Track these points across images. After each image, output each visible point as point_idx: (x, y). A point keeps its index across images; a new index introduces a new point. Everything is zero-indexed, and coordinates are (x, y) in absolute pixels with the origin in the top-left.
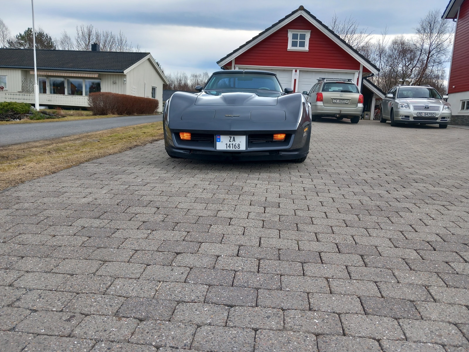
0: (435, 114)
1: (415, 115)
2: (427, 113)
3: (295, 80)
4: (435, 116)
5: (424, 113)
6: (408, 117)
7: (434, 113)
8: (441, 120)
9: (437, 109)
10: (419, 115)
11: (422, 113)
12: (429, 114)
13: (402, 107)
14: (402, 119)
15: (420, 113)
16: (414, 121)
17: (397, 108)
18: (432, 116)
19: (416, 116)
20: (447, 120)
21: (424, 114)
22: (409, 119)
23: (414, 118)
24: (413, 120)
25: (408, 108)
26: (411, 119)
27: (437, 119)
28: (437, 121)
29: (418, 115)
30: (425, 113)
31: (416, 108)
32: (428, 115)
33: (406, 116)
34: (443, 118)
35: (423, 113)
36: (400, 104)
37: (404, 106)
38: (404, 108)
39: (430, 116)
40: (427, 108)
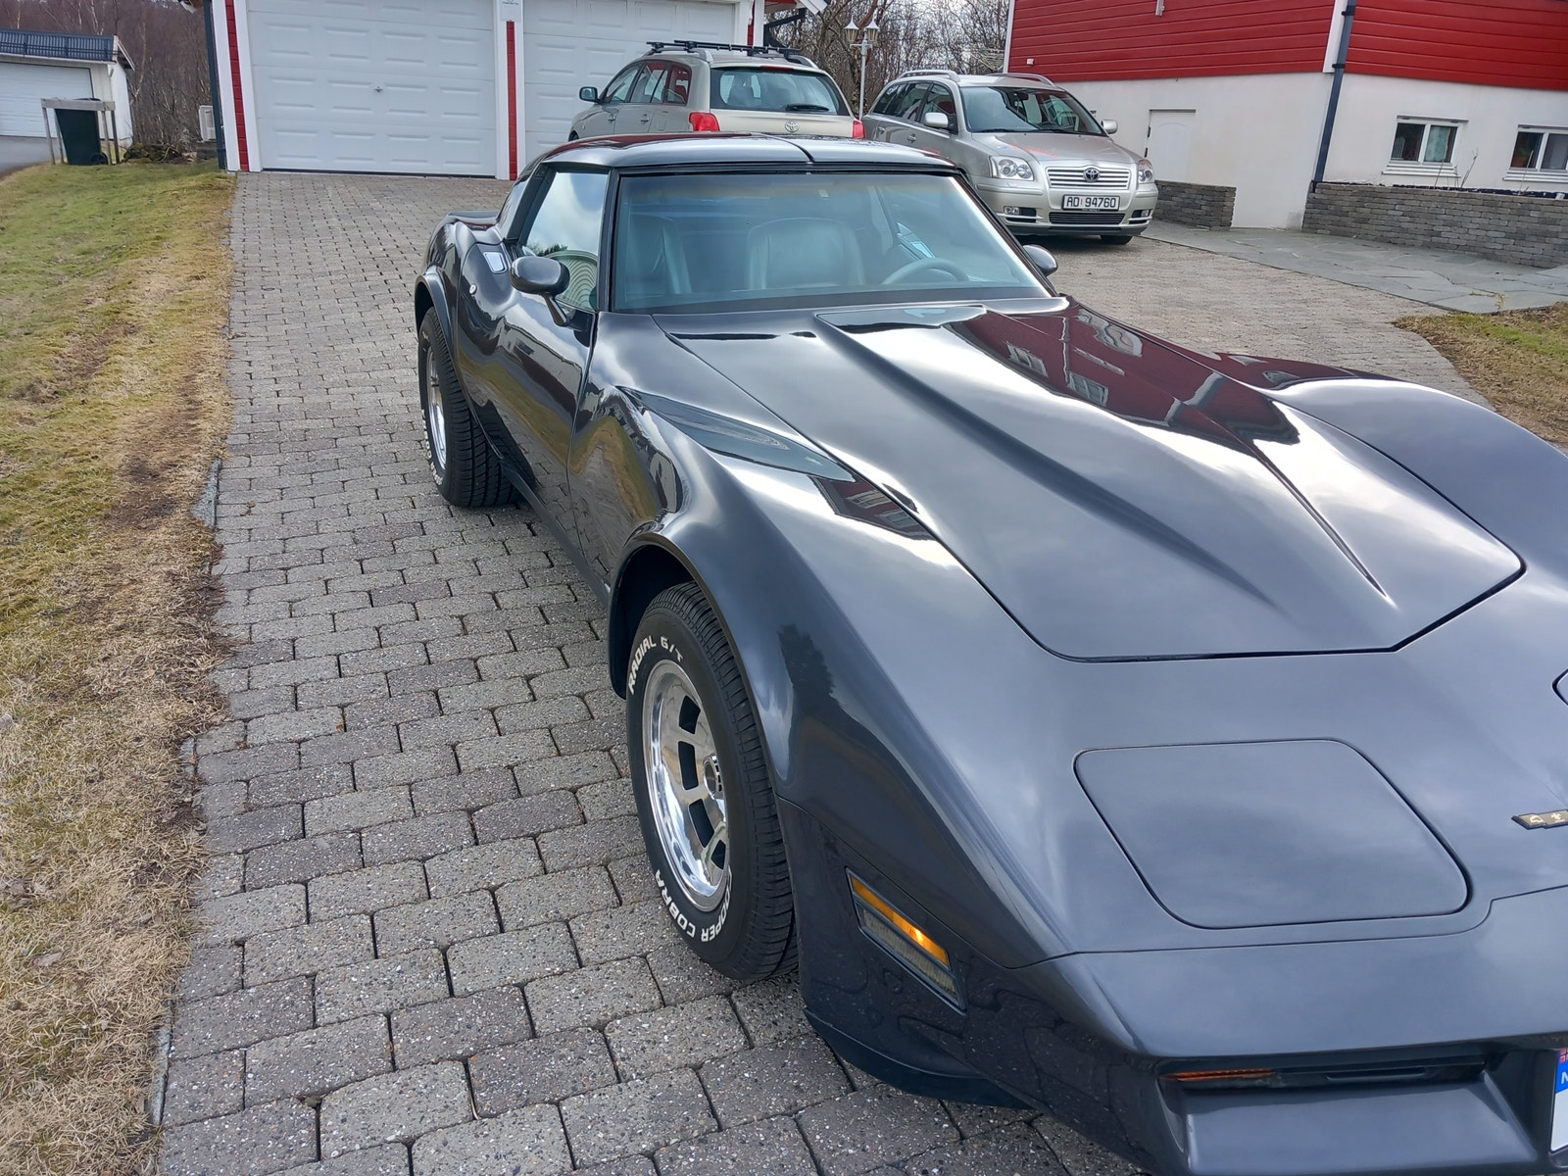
0: (1117, 199)
1: (1055, 203)
2: (1092, 198)
3: (510, 26)
4: (1116, 208)
5: (1086, 197)
6: (1032, 211)
7: (1114, 197)
8: (1131, 222)
9: (1120, 180)
10: (1070, 207)
11: (1077, 197)
12: (1099, 201)
13: (1007, 171)
14: (1009, 219)
15: (1073, 198)
16: (1051, 228)
17: (988, 174)
18: (1109, 208)
19: (1057, 208)
20: (1145, 221)
21: (1084, 203)
22: (1034, 221)
23: (1054, 216)
24: (1050, 224)
25: (1031, 178)
26: (1042, 222)
27: (1120, 217)
28: (1121, 225)
29: (1065, 207)
30: (1088, 197)
31: (1057, 177)
32: (1098, 203)
33: (1024, 211)
34: (1138, 213)
35: (1080, 198)
36: (998, 159)
37: (1012, 167)
38: (1017, 177)
39: (1102, 207)
40: (1092, 177)
